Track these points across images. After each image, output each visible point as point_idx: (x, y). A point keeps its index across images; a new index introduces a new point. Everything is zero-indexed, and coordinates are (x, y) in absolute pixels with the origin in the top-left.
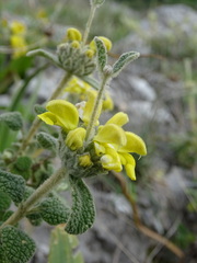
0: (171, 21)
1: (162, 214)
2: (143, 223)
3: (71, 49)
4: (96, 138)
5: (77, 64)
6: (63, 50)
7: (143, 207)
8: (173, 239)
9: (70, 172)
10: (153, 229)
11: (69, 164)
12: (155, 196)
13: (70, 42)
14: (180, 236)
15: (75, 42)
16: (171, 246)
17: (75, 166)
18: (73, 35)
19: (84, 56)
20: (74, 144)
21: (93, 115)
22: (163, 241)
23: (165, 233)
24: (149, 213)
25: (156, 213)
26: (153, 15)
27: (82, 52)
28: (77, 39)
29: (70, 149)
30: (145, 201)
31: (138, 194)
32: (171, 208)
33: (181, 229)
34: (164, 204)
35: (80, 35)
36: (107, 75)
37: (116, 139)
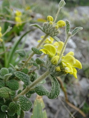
0: (83, 13)
1: (77, 98)
2: (69, 101)
3: (49, 25)
4: (63, 60)
5: (51, 31)
6: (45, 25)
7: (69, 94)
8: (81, 109)
9: (51, 73)
10: (73, 104)
11: (51, 70)
12: (75, 90)
13: (49, 22)
14: (84, 108)
15: (51, 22)
16: (81, 112)
17: (54, 71)
18: (50, 19)
19: (54, 28)
20: (55, 62)
21: (62, 51)
22: (78, 109)
23: (78, 106)
24: (72, 97)
25: (74, 97)
26: (76, 11)
27: (53, 26)
28: (52, 21)
29: (52, 64)
30: (70, 92)
31: (67, 88)
32: (81, 95)
33: (85, 105)
34: (78, 93)
35: (53, 19)
36: (69, 35)
37: (72, 61)
